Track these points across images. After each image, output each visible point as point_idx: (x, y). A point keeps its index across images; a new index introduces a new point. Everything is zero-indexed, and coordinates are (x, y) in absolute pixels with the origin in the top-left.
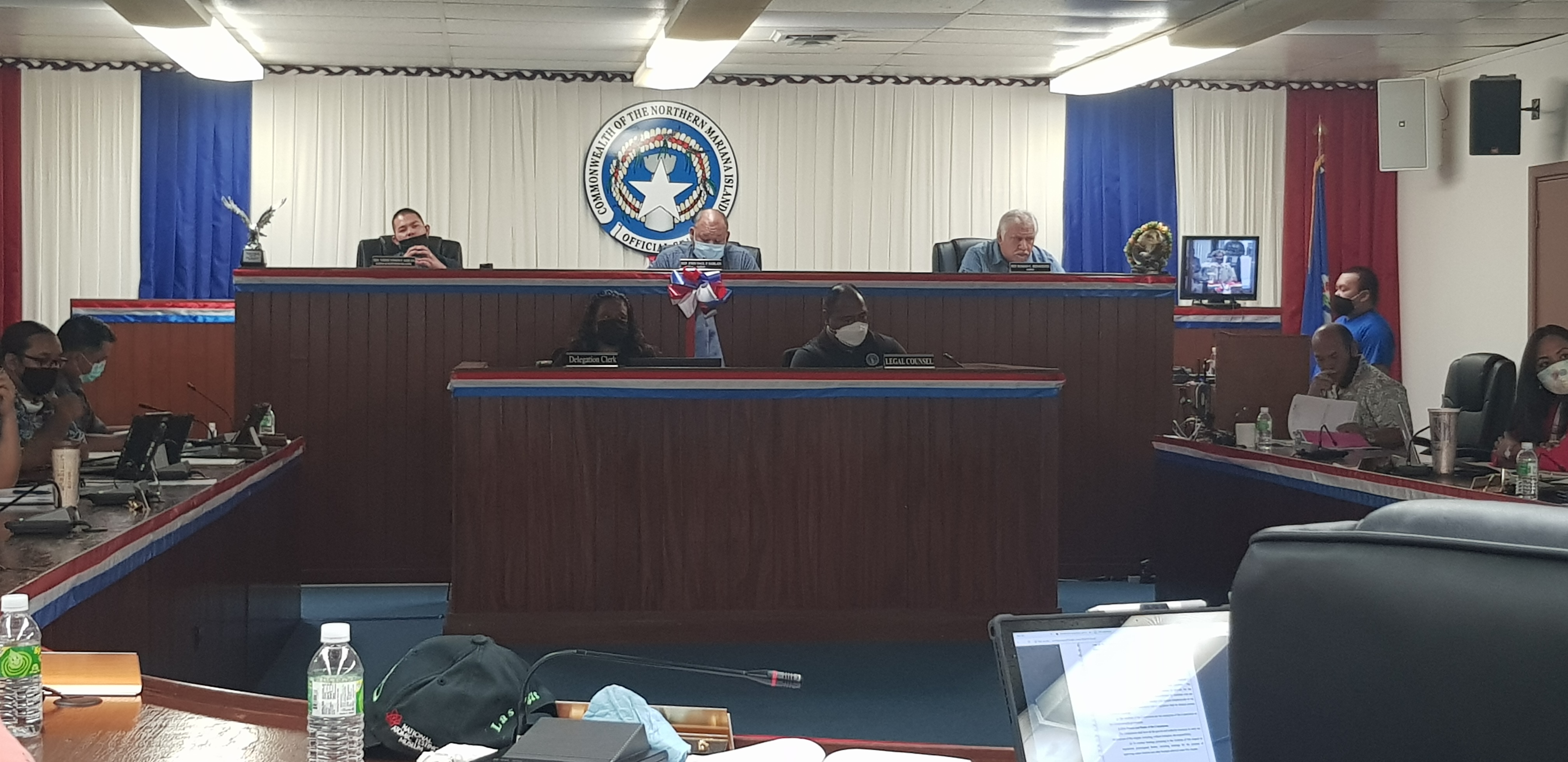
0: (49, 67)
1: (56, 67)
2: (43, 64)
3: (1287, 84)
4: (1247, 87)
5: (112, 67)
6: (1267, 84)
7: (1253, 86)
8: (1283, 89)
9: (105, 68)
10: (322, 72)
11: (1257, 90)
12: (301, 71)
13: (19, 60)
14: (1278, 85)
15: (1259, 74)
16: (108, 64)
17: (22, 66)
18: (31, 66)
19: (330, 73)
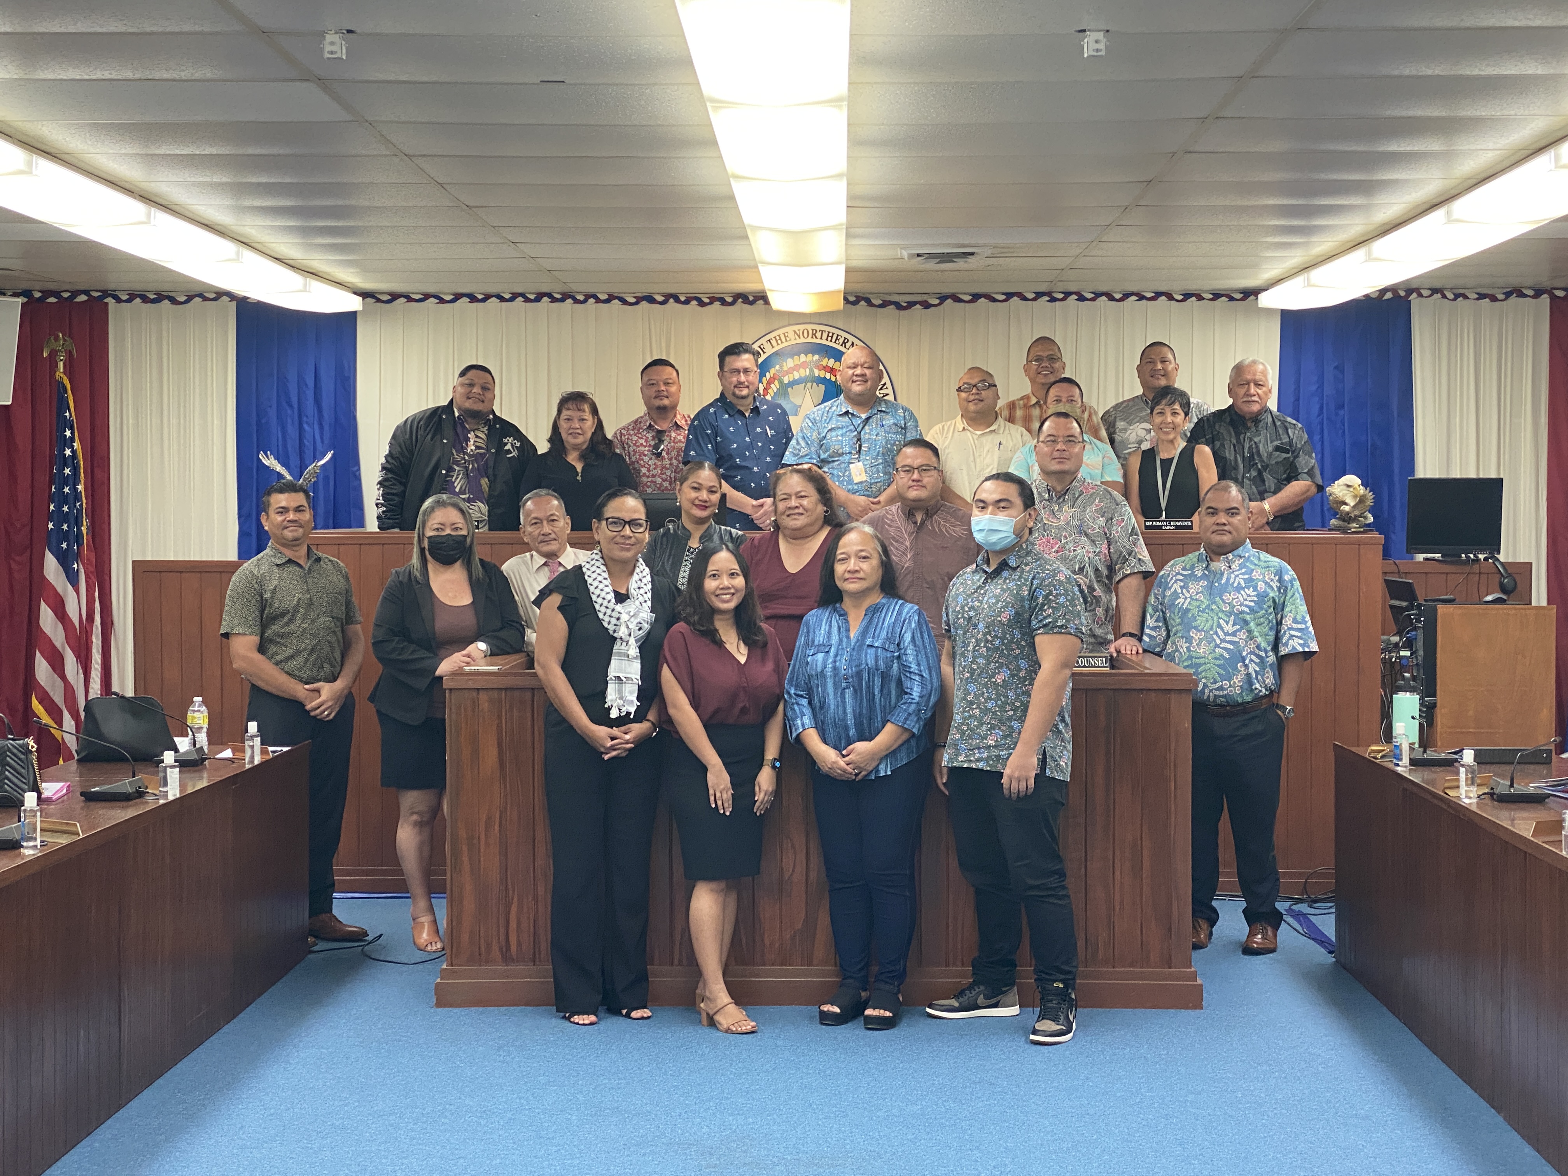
0: (138, 300)
1: (145, 299)
2: (132, 298)
3: (1550, 292)
4: (1501, 297)
5: (205, 299)
6: (1525, 291)
7: (1508, 295)
8: (1545, 298)
9: (198, 300)
10: (432, 300)
11: (1513, 299)
12: (409, 299)
13: (106, 293)
14: (1538, 293)
15: (1515, 282)
16: (200, 295)
17: (110, 300)
18: (119, 300)
19: (442, 301)
